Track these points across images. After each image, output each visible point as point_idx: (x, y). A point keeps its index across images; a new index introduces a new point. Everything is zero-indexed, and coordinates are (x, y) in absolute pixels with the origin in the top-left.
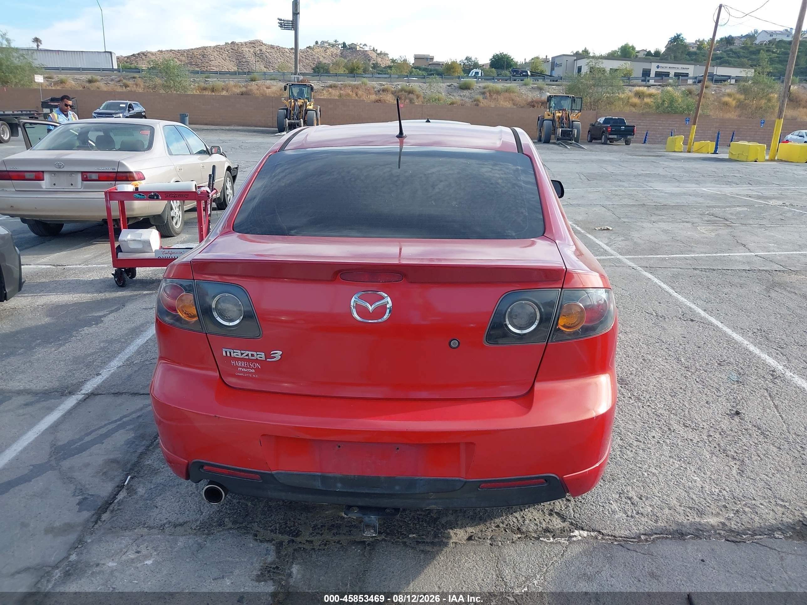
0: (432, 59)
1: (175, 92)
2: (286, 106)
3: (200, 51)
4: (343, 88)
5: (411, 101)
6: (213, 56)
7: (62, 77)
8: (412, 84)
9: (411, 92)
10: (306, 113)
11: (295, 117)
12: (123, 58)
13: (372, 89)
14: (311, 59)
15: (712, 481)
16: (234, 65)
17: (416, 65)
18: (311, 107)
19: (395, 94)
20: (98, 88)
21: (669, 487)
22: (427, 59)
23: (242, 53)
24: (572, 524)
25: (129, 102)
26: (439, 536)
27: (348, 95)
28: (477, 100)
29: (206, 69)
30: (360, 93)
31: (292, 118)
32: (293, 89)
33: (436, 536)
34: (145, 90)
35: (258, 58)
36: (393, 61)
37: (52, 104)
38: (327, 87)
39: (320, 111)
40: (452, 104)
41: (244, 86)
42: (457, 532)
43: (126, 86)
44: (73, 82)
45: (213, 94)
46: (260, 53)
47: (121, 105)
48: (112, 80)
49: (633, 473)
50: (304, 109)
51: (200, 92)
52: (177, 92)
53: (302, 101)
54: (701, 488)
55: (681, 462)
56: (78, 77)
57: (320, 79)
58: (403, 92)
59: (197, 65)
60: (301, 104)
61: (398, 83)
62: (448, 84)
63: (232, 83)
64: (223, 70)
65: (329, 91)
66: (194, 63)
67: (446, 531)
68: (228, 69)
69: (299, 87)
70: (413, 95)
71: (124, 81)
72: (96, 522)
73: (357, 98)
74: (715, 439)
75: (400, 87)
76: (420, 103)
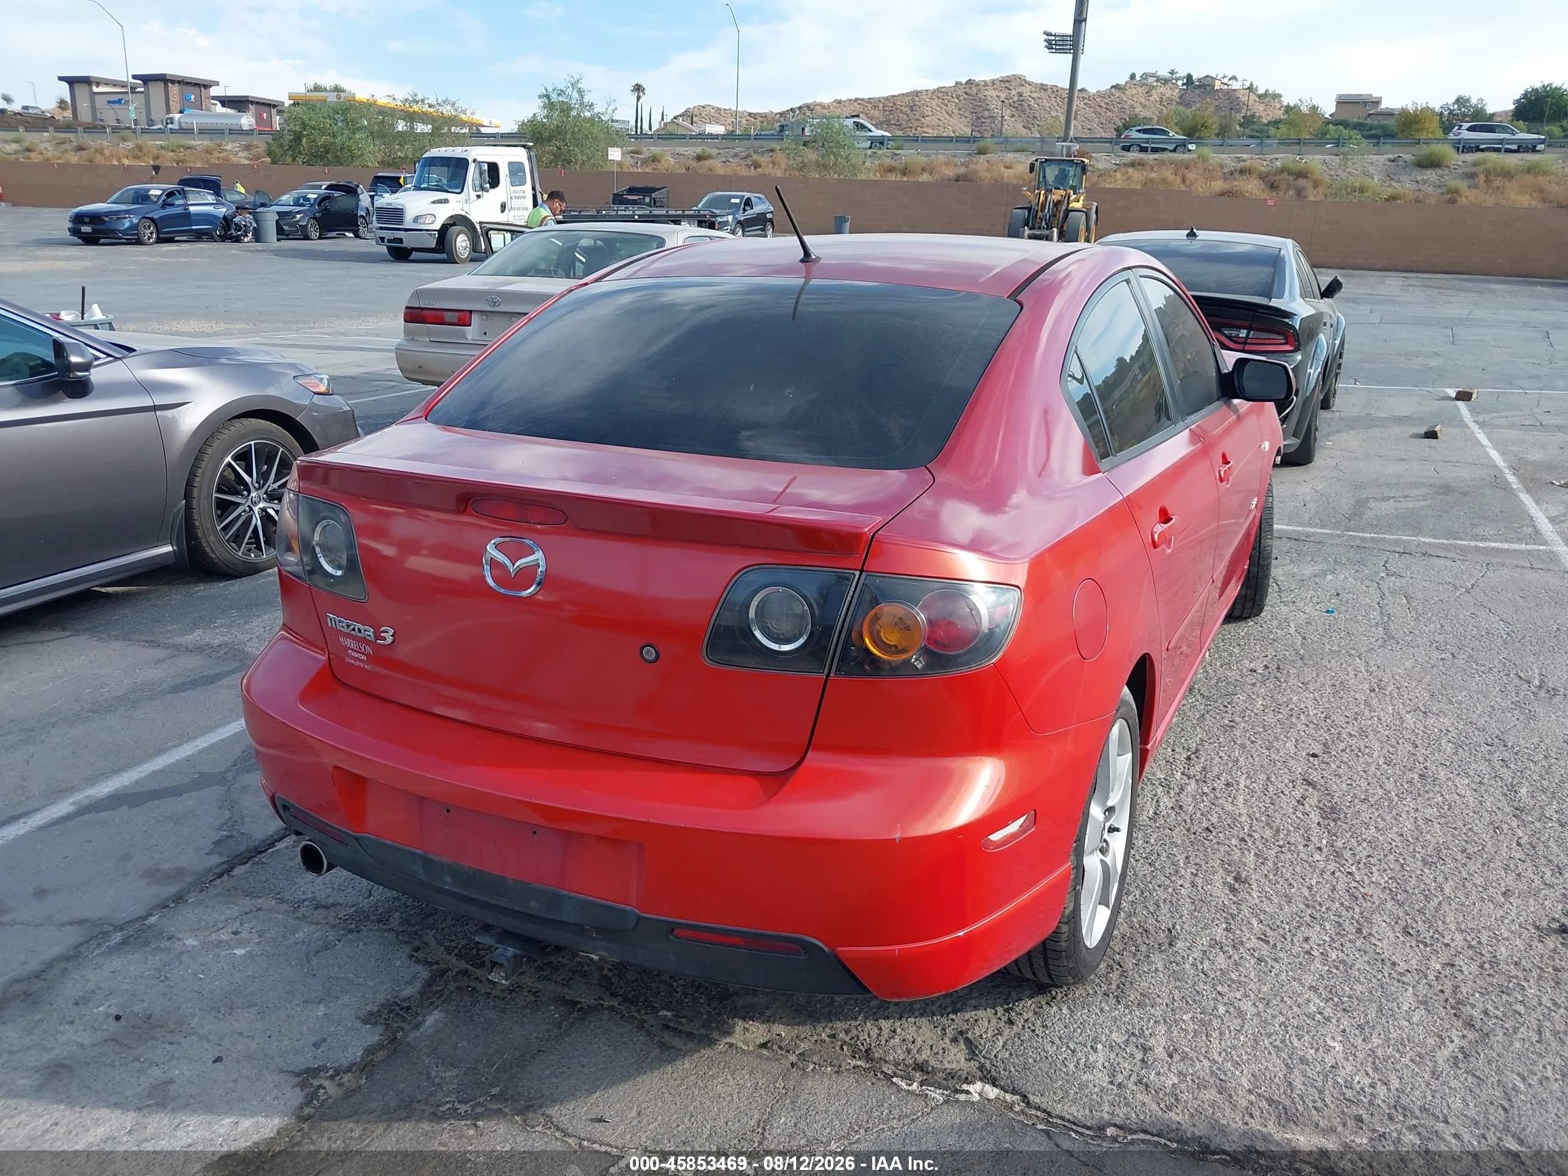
0: (1377, 102)
1: (836, 176)
2: (1030, 202)
3: (907, 99)
4: (1156, 168)
5: (1300, 192)
6: (929, 109)
7: (656, 150)
8: (1307, 158)
9: (1301, 174)
10: (1066, 216)
11: (1043, 224)
12: (773, 115)
13: (1219, 169)
14: (1116, 110)
15: (1370, 1059)
16: (966, 124)
17: (1339, 118)
18: (1075, 205)
19: (1267, 179)
20: (711, 170)
21: (1254, 1048)
22: (1365, 103)
23: (984, 101)
24: (981, 1067)
25: (747, 195)
26: (710, 1026)
27: (1164, 181)
28: (1456, 192)
29: (914, 131)
30: (1191, 176)
31: (1037, 225)
32: (1048, 170)
33: (706, 1025)
34: (787, 173)
35: (1014, 109)
36: (1288, 109)
37: (629, 197)
38: (1125, 165)
39: (1097, 213)
40: (1393, 198)
41: (962, 164)
42: (751, 1028)
43: (757, 166)
44: (672, 160)
45: (905, 179)
46: (1018, 100)
47: (733, 201)
48: (735, 155)
49: (1194, 1001)
50: (1064, 208)
51: (882, 176)
52: (839, 175)
53: (1063, 193)
54: (1332, 1067)
55: (1330, 1004)
56: (680, 150)
57: (1113, 148)
58: (1285, 176)
59: (899, 125)
60: (1059, 198)
61: (1276, 156)
62: (1391, 156)
63: (942, 158)
64: (945, 134)
65: (1127, 172)
66: (893, 122)
67: (730, 1021)
68: (954, 132)
69: (1060, 165)
70: (1305, 180)
71: (755, 157)
72: (220, 875)
73: (1183, 188)
74: (1458, 974)
75: (1278, 164)
76: (1321, 197)
